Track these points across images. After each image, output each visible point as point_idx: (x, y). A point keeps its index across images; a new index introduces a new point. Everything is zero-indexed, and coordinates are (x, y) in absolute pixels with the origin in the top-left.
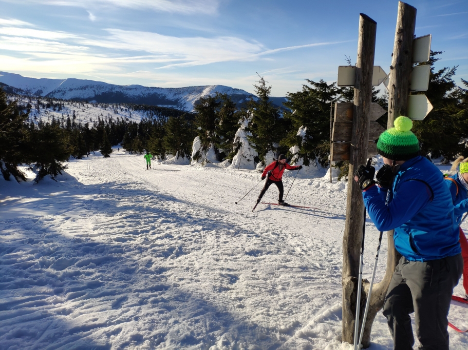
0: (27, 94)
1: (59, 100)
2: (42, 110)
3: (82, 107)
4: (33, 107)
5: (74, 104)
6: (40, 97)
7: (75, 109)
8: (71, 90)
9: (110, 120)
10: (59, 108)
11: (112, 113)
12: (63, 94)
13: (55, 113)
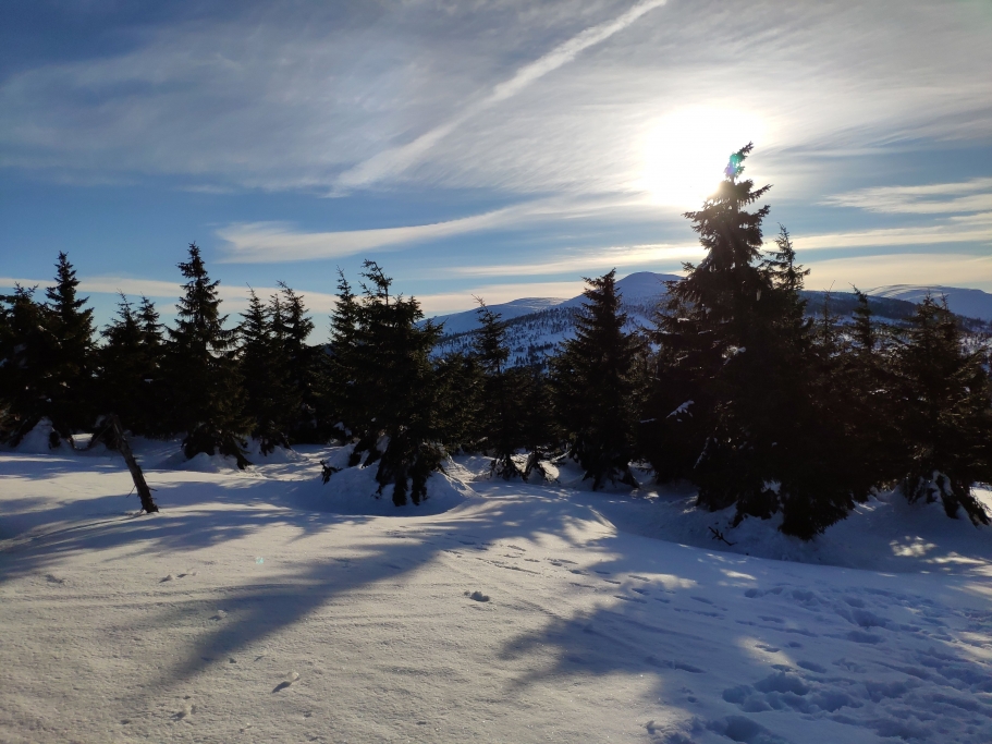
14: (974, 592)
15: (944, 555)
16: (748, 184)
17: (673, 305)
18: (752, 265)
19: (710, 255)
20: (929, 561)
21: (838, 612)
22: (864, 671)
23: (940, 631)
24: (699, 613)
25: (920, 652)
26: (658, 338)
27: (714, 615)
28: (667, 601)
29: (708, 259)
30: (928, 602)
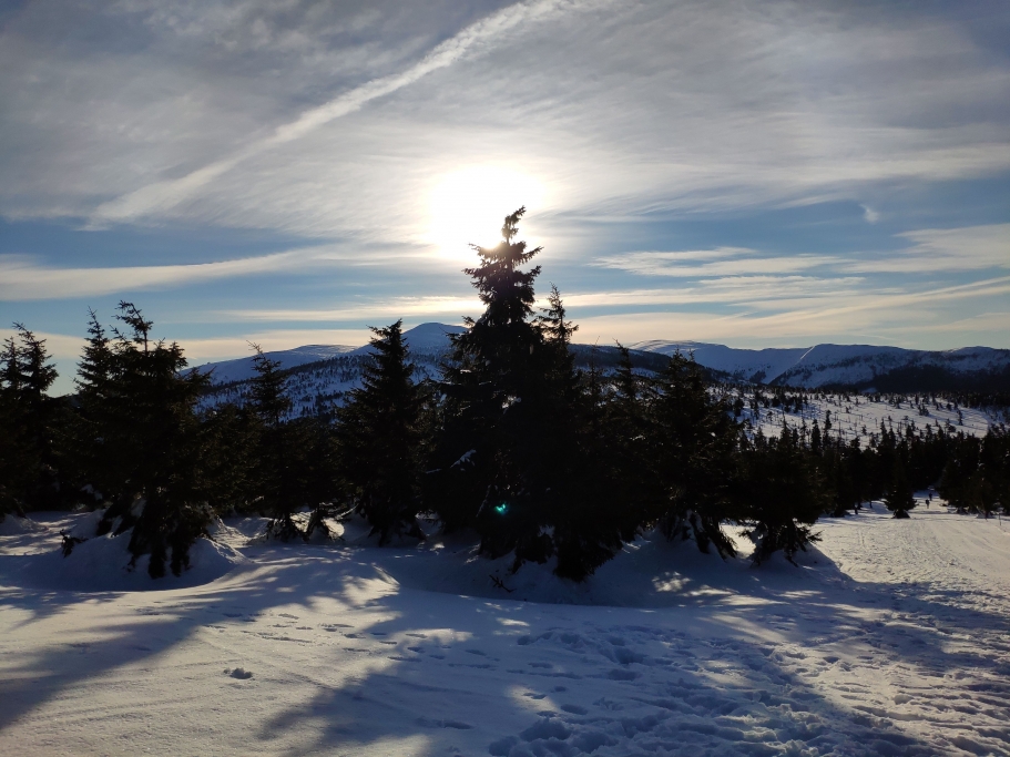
0: (735, 380)
1: (798, 390)
2: (764, 412)
3: (845, 404)
4: (747, 406)
5: (828, 396)
6: (761, 386)
7: (830, 407)
8: (822, 368)
9: (910, 431)
10: (797, 406)
11: (913, 414)
12: (806, 378)
13: (788, 418)
14: (720, 621)
15: (698, 589)
16: (522, 246)
17: (458, 356)
18: (525, 321)
19: (488, 311)
20: (685, 595)
21: (601, 653)
22: (621, 708)
23: (689, 663)
24: (472, 666)
25: (670, 684)
26: (443, 388)
27: (486, 667)
28: (442, 658)
29: (486, 314)
30: (681, 635)
